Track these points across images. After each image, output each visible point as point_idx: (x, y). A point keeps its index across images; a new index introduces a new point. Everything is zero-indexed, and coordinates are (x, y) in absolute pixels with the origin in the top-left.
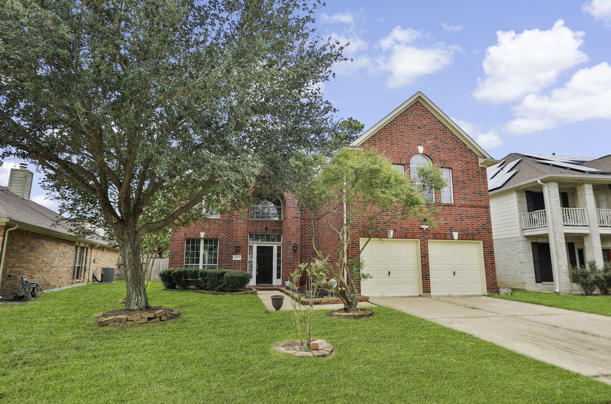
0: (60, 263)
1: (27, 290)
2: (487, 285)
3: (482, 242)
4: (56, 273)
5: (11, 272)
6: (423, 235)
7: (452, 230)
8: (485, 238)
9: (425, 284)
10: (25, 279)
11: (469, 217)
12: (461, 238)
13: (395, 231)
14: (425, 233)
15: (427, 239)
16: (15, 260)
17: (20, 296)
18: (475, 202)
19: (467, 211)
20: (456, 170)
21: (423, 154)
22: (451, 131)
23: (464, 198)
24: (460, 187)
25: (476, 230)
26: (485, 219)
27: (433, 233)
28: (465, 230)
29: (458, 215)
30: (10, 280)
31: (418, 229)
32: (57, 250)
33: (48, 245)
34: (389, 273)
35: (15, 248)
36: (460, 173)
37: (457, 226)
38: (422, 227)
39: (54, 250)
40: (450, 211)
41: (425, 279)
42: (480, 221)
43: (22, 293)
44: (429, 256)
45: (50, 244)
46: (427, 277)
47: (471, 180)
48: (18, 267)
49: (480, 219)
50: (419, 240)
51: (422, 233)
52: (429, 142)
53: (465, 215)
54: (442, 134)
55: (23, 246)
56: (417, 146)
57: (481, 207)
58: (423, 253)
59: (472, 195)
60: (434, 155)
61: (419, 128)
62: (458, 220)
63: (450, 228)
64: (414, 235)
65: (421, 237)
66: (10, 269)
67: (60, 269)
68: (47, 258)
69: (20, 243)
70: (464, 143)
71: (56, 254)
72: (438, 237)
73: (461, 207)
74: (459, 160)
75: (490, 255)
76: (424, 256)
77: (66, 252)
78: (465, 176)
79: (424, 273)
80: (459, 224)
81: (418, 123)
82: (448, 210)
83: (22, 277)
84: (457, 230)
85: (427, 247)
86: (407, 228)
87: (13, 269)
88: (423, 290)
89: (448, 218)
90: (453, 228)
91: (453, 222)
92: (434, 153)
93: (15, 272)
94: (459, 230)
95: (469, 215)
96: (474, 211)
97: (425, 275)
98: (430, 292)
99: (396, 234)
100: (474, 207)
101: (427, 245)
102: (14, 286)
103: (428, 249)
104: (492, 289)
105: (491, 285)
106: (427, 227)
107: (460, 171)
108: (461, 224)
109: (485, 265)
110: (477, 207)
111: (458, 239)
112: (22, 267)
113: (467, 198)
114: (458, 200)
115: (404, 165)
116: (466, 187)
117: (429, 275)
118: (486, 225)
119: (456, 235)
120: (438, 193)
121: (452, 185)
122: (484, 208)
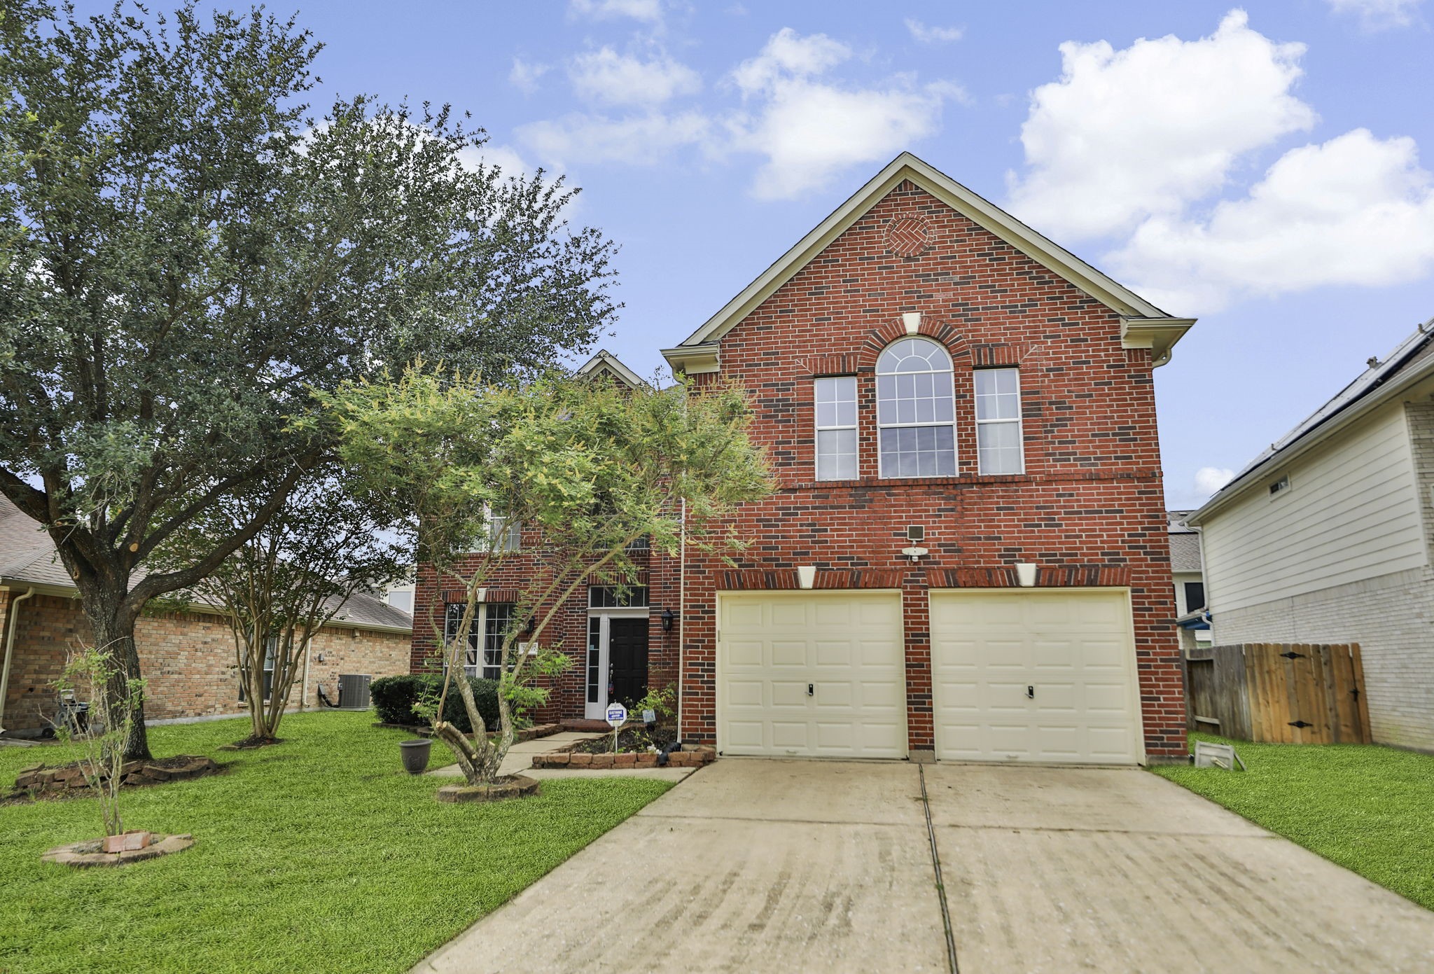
0: (193, 665)
2: (1145, 732)
3: (1129, 589)
4: (181, 684)
6: (912, 575)
7: (1014, 556)
8: (1141, 579)
9: (917, 722)
11: (1080, 513)
12: (1046, 580)
13: (821, 568)
14: (919, 569)
15: (926, 587)
18: (1103, 464)
19: (1071, 495)
20: (1032, 371)
21: (918, 334)
22: (1018, 252)
23: (1061, 454)
24: (1047, 420)
25: (1103, 554)
26: (1142, 517)
27: (946, 570)
28: (1061, 555)
29: (1037, 508)
31: (897, 558)
32: (181, 637)
33: (150, 628)
34: (811, 690)
36: (1047, 376)
37: (1034, 544)
38: (906, 551)
39: (173, 637)
40: (1009, 497)
41: (916, 709)
42: (1122, 524)
44: (932, 638)
45: (156, 624)
46: (924, 703)
47: (1091, 396)
49: (1122, 518)
50: (900, 591)
51: (908, 569)
52: (939, 296)
53: (1065, 507)
54: (987, 265)
56: (900, 314)
57: (1128, 477)
58: (911, 629)
59: (1091, 442)
60: (956, 333)
61: (909, 259)
62: (1040, 526)
63: (1006, 550)
64: (882, 577)
65: (906, 581)
67: (198, 676)
68: (150, 653)
70: (1065, 281)
71: (179, 645)
72: (962, 578)
73: (1049, 482)
74: (1046, 337)
75: (1159, 635)
76: (916, 639)
77: (213, 640)
78: (1066, 386)
79: (913, 690)
80: (1040, 537)
81: (907, 244)
82: (1003, 497)
84: (1034, 556)
85: (927, 611)
86: (859, 558)
88: (910, 741)
89: (999, 521)
90: (1020, 550)
91: (1019, 532)
92: (957, 326)
94: (1041, 555)
95: (1079, 506)
96: (1098, 494)
97: (916, 697)
98: (932, 748)
99: (823, 576)
100: (1100, 480)
101: (927, 605)
103: (927, 617)
104: (1163, 745)
105: (1162, 732)
106: (924, 551)
107: (1048, 370)
108: (1046, 537)
109: (1140, 667)
110: (1110, 481)
111: (1037, 585)
113: (1075, 454)
114: (1039, 461)
115: (855, 375)
116: (1071, 419)
117: (930, 697)
118: (1144, 535)
119: (1027, 572)
120: (969, 446)
121: (1020, 418)
122: (1139, 480)
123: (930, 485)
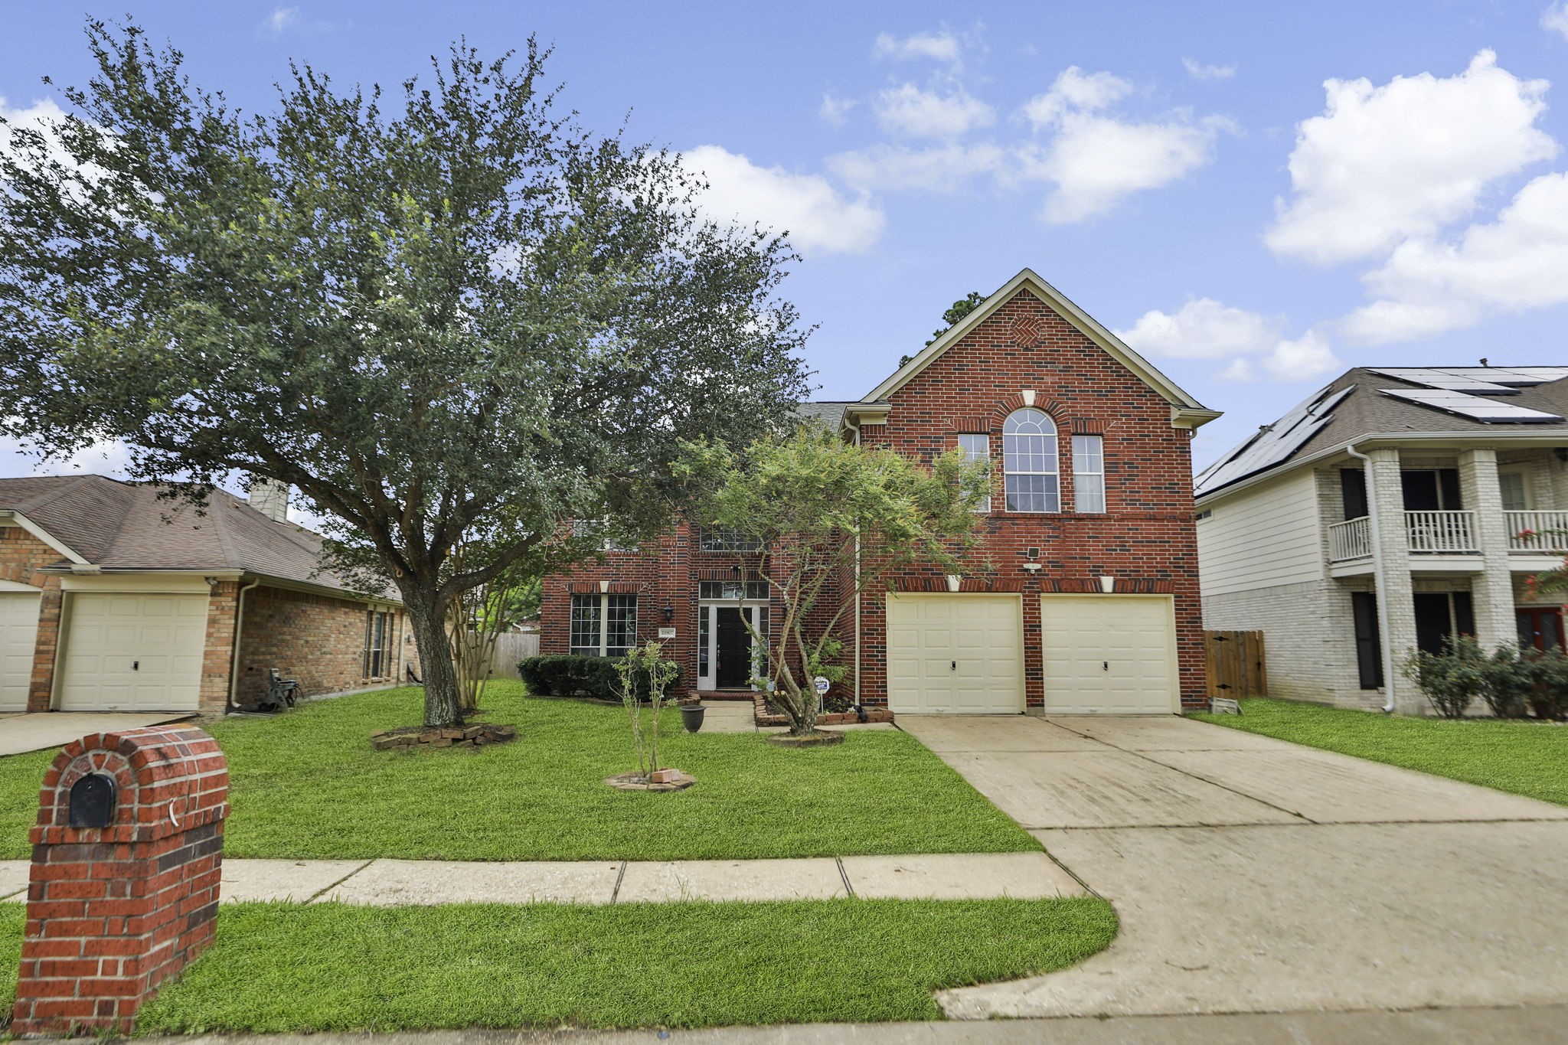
0: (339, 646)
1: (280, 694)
3: (1172, 596)
4: (331, 663)
5: (253, 661)
6: (1030, 583)
7: (1099, 571)
8: (1180, 589)
9: (1033, 687)
10: (276, 675)
11: (1142, 542)
12: (1119, 588)
13: (965, 576)
14: (1034, 579)
15: (1039, 592)
16: (258, 640)
17: (269, 703)
18: (1158, 508)
19: (1137, 529)
20: (1112, 439)
21: (1033, 406)
22: (1103, 352)
23: (1131, 500)
24: (1121, 475)
25: (1157, 571)
26: (1182, 546)
27: (1053, 580)
28: (1131, 571)
29: (1115, 537)
30: (251, 675)
31: (1019, 570)
32: (331, 621)
33: (314, 613)
34: (954, 665)
35: (257, 619)
36: (1122, 444)
37: (1112, 563)
38: (1026, 566)
39: (327, 621)
40: (1096, 528)
41: (1032, 678)
42: (1169, 550)
43: (272, 700)
44: (1043, 628)
45: (318, 609)
46: (1037, 674)
47: (1151, 459)
48: (264, 653)
49: (1170, 546)
50: (1021, 595)
51: (1026, 579)
52: (1049, 379)
53: (1133, 538)
54: (1081, 359)
55: (271, 616)
56: (1021, 391)
57: (1174, 518)
58: (1028, 621)
59: (1151, 492)
60: (1062, 407)
61: (1026, 349)
62: (1116, 550)
63: (1094, 567)
64: (1009, 584)
65: (1025, 587)
66: (251, 657)
67: (340, 656)
68: (315, 636)
69: (265, 611)
70: (1134, 376)
71: (330, 629)
72: (1064, 585)
73: (1122, 520)
74: (1122, 416)
75: (1192, 627)
76: (1032, 629)
78: (1134, 451)
79: (1030, 665)
80: (1116, 558)
81: (1025, 338)
82: (1091, 528)
83: (271, 672)
84: (1112, 571)
85: (1039, 608)
86: (992, 570)
87: (256, 657)
88: (1027, 701)
89: (1089, 545)
90: (1102, 567)
91: (1103, 554)
92: (1061, 403)
93: (260, 661)
94: (1117, 571)
95: (1142, 537)
96: (1155, 529)
98: (1042, 705)
99: (966, 582)
100: (1156, 519)
101: (1039, 604)
102: (259, 687)
103: (1039, 612)
104: (1193, 700)
105: (1193, 691)
106: (1038, 566)
107: (1124, 439)
108: (1121, 559)
109: (1179, 648)
110: (1163, 520)
111: (1113, 592)
112: (271, 654)
113: (1139, 500)
114: (1117, 504)
115: (988, 434)
116: (1138, 475)
117: (1041, 669)
118: (1182, 559)
119: (1107, 583)
120: (1069, 491)
121: (1102, 473)
122: (1181, 521)
123: (1043, 518)
